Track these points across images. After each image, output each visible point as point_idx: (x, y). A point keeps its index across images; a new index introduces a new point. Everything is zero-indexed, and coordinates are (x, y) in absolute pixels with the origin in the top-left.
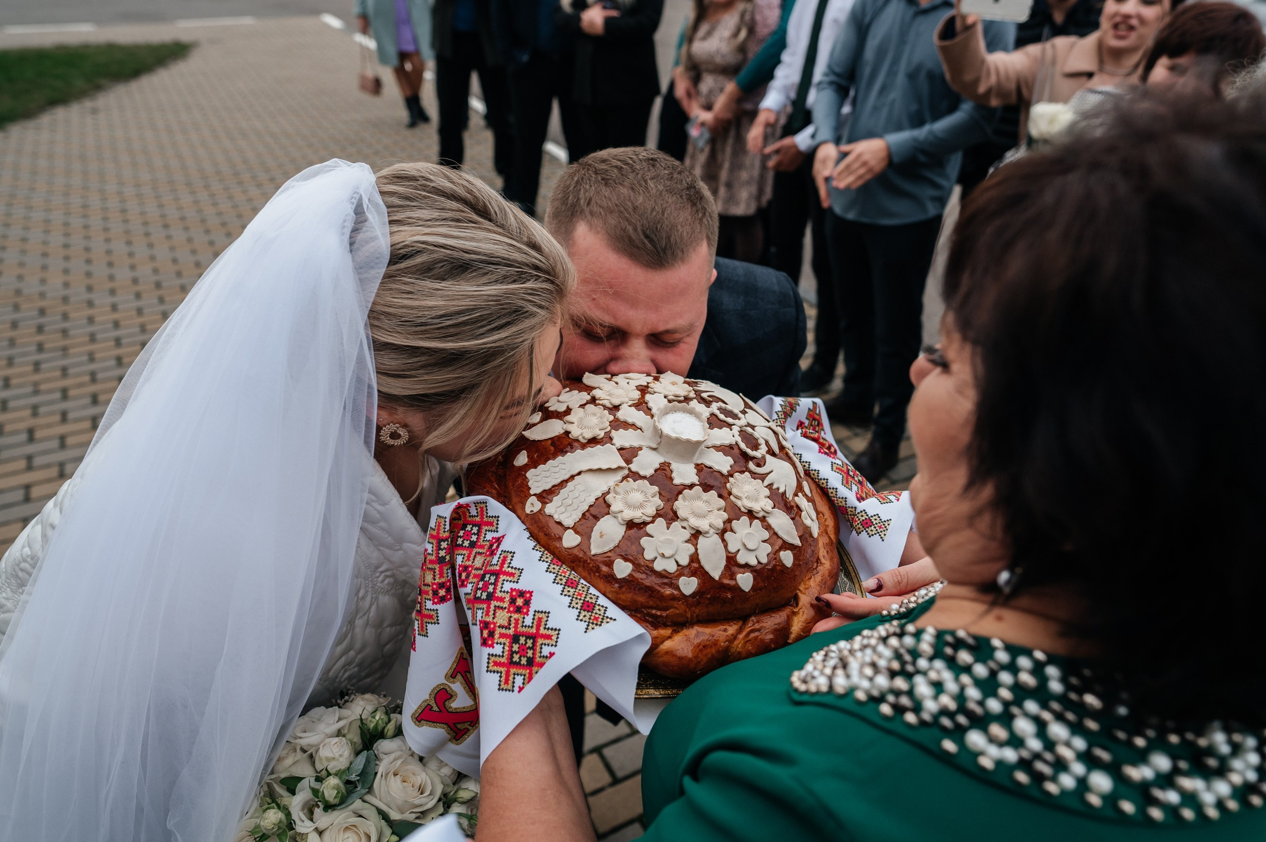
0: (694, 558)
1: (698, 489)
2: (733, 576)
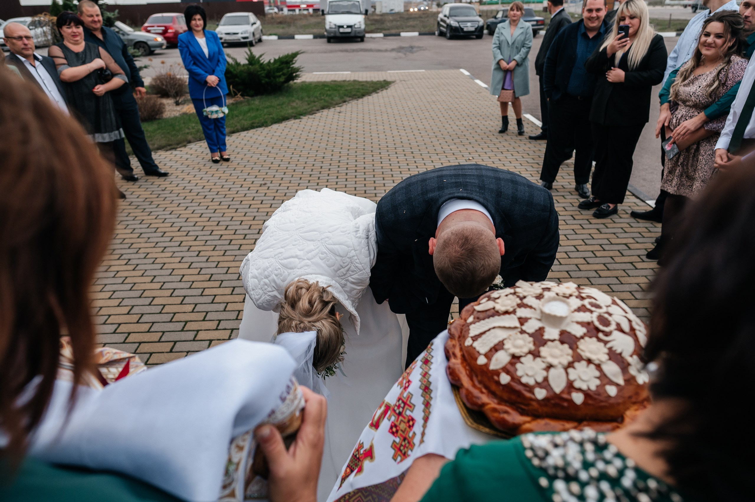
0: (546, 379)
1: (557, 343)
2: (569, 393)
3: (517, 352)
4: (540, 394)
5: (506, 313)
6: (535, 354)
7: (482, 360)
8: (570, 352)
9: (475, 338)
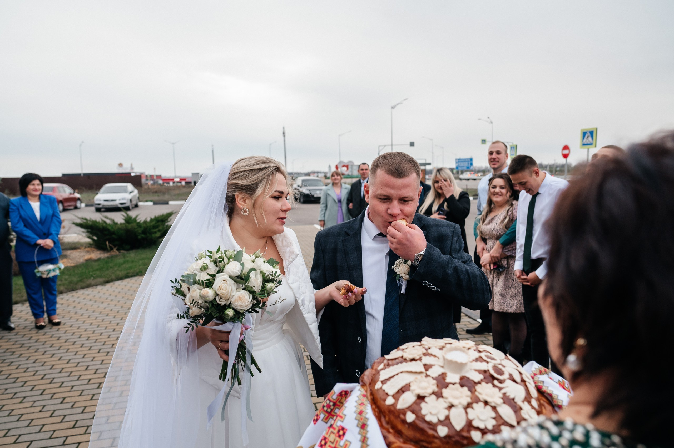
0: (448, 418)
1: (458, 386)
2: (469, 431)
3: (422, 393)
4: (442, 431)
5: (413, 360)
6: (439, 395)
7: (390, 401)
8: (469, 393)
9: (383, 382)
